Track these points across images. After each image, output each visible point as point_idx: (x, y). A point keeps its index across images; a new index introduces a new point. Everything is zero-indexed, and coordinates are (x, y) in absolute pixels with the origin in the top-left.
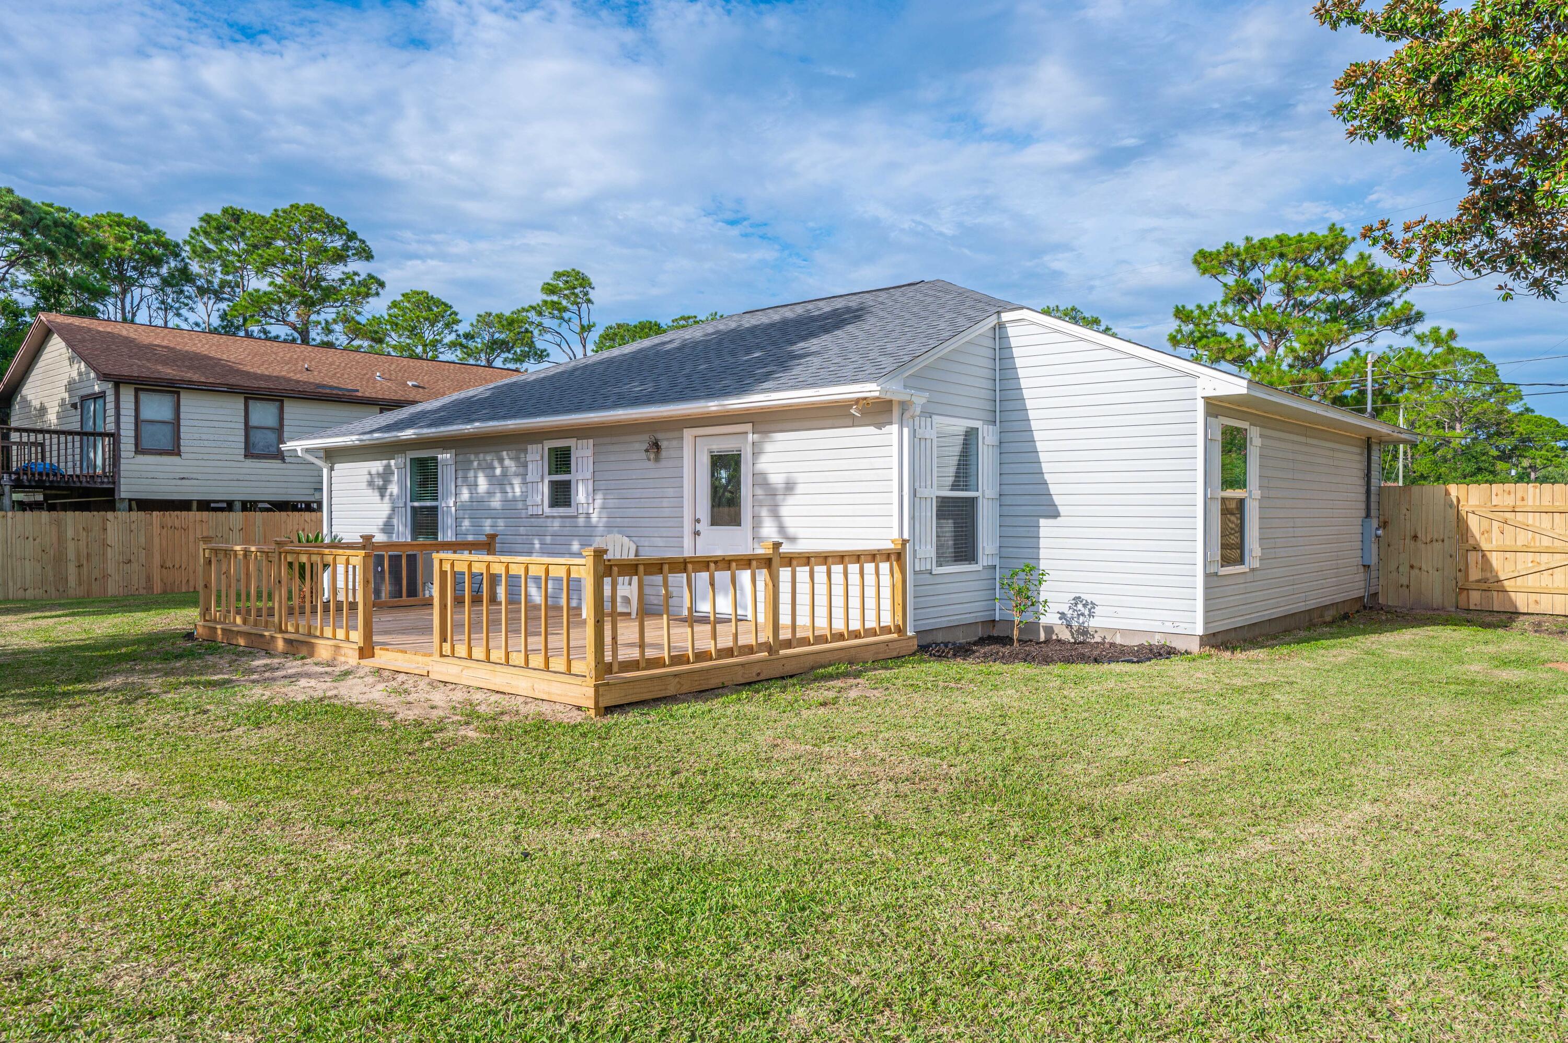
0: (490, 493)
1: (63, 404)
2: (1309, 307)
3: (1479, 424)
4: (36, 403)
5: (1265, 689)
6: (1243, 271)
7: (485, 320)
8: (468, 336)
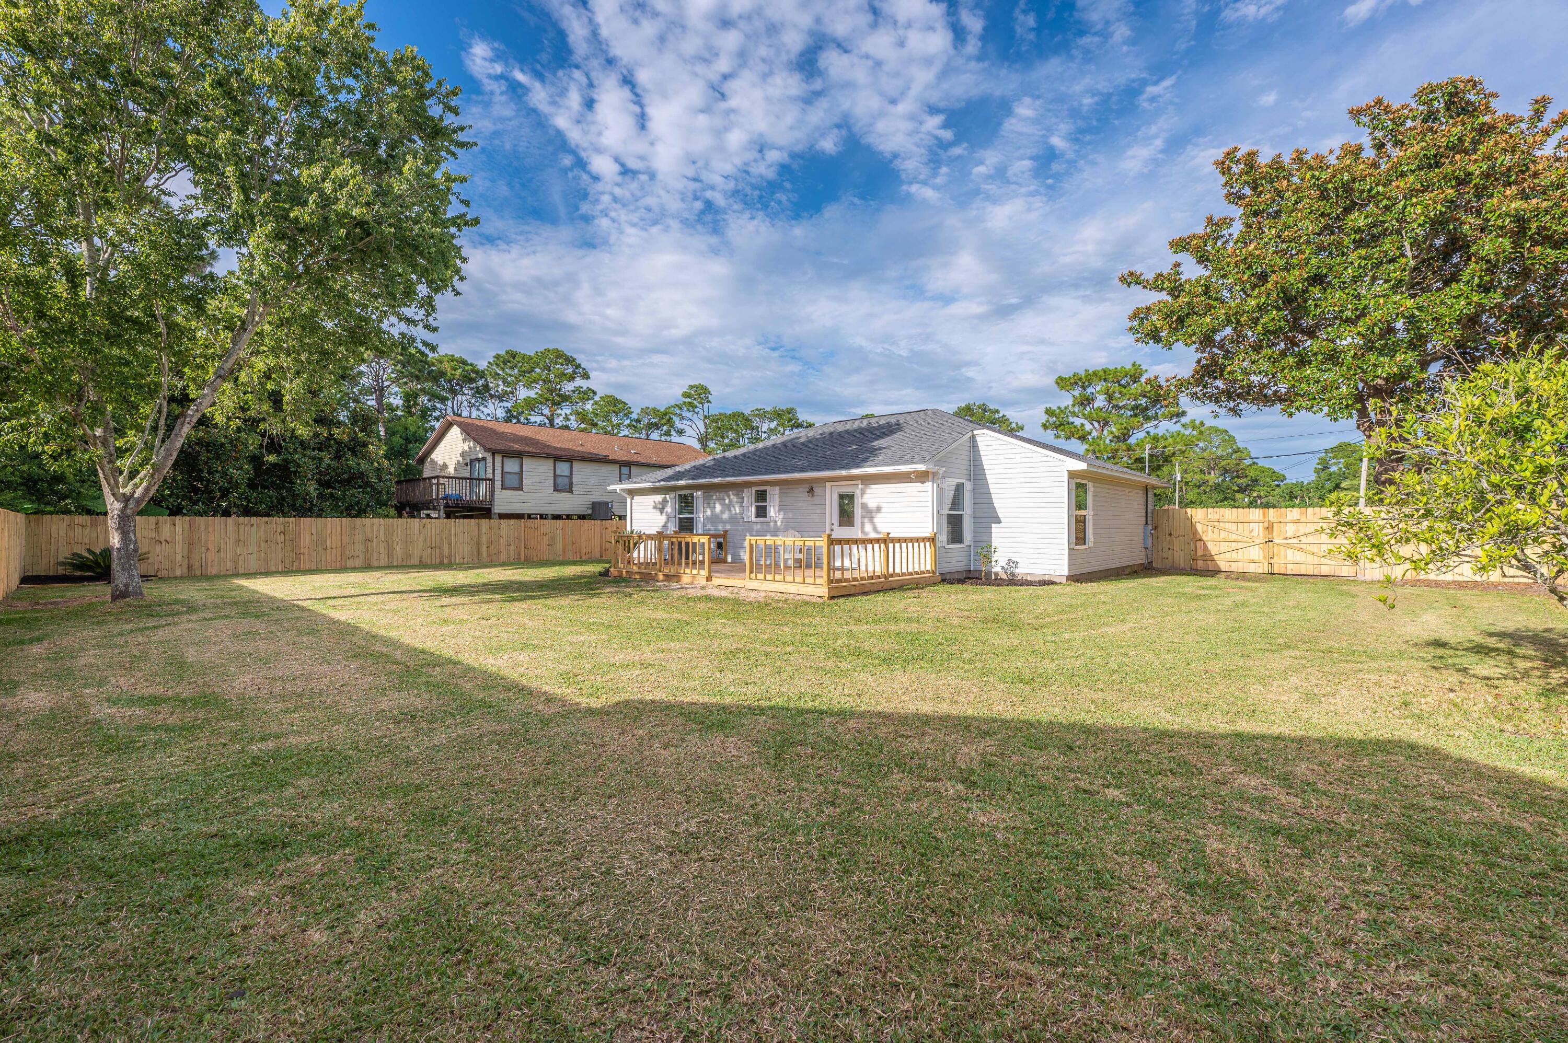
0: (722, 512)
1: (458, 463)
2: (1121, 408)
3: (1226, 471)
4: (440, 462)
5: (1095, 594)
6: (1084, 388)
7: (646, 411)
8: (638, 421)
